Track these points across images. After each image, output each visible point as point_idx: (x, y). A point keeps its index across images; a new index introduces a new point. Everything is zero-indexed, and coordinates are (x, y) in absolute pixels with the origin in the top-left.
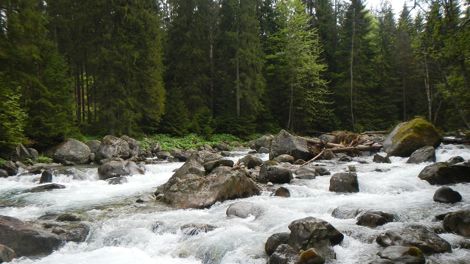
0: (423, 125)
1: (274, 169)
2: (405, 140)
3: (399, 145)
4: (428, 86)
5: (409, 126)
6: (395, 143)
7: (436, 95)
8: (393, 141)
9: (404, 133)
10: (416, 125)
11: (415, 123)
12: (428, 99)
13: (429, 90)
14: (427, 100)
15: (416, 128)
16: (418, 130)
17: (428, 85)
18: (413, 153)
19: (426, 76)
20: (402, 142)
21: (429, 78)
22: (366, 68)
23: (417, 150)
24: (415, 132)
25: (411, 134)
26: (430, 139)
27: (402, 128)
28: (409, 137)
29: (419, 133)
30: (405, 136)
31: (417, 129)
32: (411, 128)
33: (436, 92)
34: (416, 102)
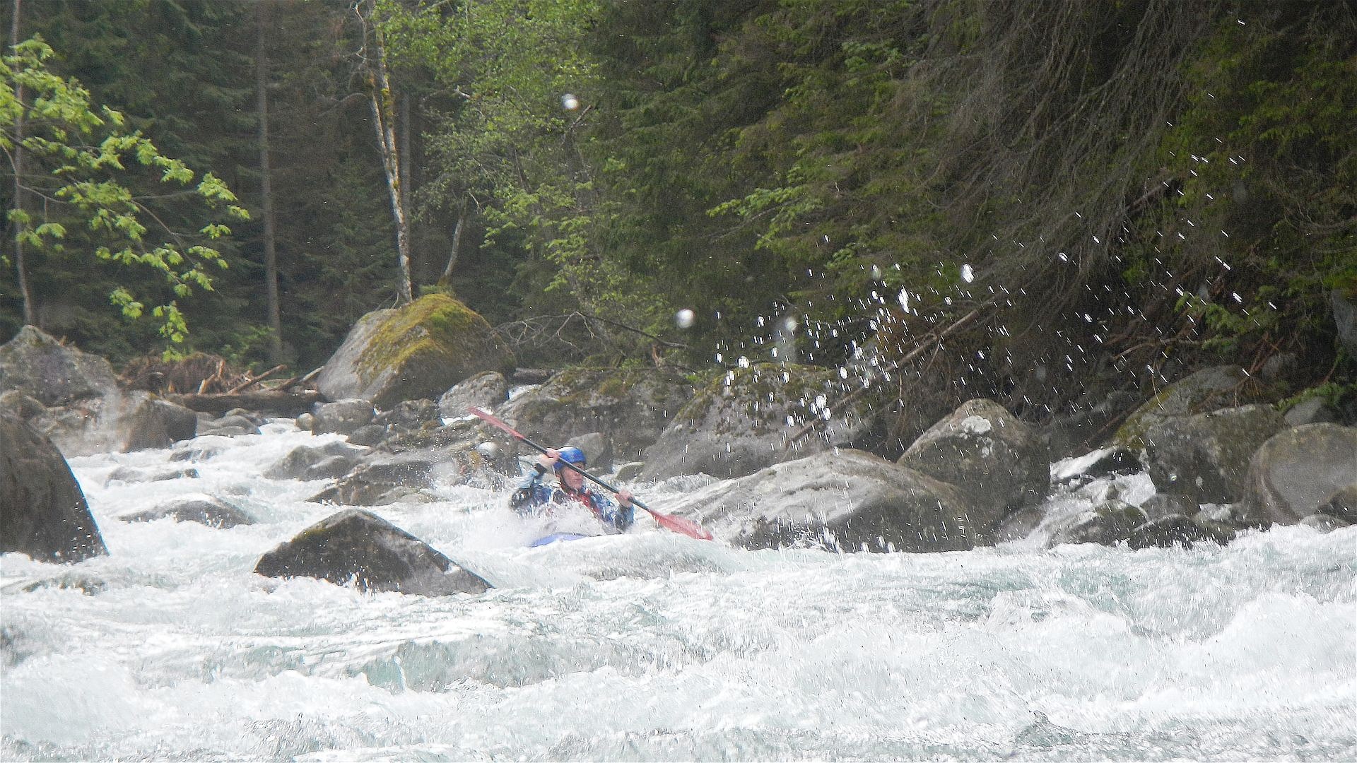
0: (455, 315)
1: (161, 408)
2: (409, 362)
3: (394, 377)
4: (392, 140)
5: (413, 319)
6: (376, 375)
7: (435, 192)
8: (362, 373)
9: (399, 343)
10: (435, 315)
11: (432, 310)
12: (391, 207)
13: (395, 161)
14: (392, 217)
15: (436, 323)
16: (444, 329)
17: (391, 133)
18: (444, 397)
19: (379, 85)
20: (402, 369)
21: (391, 92)
22: (86, 34)
23: (456, 387)
24: (433, 337)
25: (425, 343)
26: (479, 363)
27: (385, 327)
28: (422, 352)
29: (446, 343)
30: (410, 350)
31: (439, 329)
32: (421, 324)
33: (434, 175)
34: (338, 227)
